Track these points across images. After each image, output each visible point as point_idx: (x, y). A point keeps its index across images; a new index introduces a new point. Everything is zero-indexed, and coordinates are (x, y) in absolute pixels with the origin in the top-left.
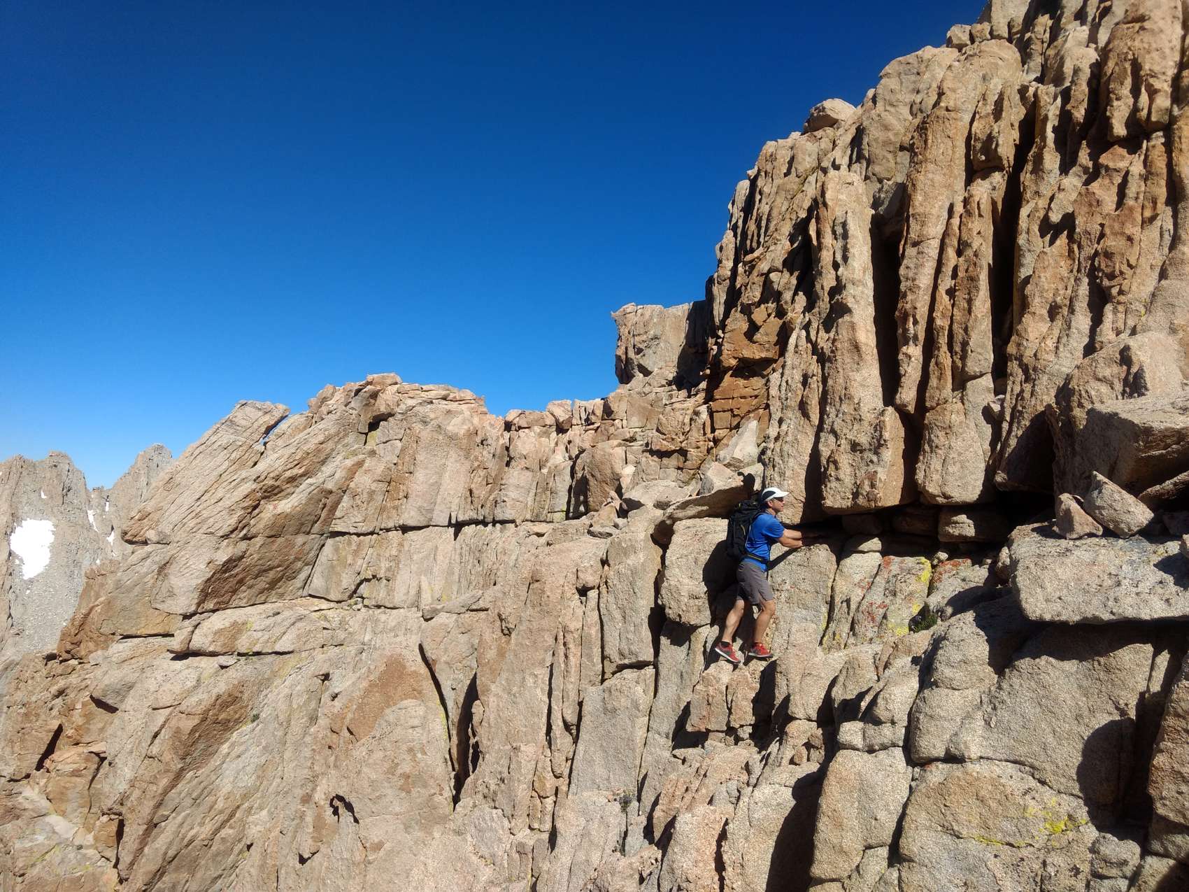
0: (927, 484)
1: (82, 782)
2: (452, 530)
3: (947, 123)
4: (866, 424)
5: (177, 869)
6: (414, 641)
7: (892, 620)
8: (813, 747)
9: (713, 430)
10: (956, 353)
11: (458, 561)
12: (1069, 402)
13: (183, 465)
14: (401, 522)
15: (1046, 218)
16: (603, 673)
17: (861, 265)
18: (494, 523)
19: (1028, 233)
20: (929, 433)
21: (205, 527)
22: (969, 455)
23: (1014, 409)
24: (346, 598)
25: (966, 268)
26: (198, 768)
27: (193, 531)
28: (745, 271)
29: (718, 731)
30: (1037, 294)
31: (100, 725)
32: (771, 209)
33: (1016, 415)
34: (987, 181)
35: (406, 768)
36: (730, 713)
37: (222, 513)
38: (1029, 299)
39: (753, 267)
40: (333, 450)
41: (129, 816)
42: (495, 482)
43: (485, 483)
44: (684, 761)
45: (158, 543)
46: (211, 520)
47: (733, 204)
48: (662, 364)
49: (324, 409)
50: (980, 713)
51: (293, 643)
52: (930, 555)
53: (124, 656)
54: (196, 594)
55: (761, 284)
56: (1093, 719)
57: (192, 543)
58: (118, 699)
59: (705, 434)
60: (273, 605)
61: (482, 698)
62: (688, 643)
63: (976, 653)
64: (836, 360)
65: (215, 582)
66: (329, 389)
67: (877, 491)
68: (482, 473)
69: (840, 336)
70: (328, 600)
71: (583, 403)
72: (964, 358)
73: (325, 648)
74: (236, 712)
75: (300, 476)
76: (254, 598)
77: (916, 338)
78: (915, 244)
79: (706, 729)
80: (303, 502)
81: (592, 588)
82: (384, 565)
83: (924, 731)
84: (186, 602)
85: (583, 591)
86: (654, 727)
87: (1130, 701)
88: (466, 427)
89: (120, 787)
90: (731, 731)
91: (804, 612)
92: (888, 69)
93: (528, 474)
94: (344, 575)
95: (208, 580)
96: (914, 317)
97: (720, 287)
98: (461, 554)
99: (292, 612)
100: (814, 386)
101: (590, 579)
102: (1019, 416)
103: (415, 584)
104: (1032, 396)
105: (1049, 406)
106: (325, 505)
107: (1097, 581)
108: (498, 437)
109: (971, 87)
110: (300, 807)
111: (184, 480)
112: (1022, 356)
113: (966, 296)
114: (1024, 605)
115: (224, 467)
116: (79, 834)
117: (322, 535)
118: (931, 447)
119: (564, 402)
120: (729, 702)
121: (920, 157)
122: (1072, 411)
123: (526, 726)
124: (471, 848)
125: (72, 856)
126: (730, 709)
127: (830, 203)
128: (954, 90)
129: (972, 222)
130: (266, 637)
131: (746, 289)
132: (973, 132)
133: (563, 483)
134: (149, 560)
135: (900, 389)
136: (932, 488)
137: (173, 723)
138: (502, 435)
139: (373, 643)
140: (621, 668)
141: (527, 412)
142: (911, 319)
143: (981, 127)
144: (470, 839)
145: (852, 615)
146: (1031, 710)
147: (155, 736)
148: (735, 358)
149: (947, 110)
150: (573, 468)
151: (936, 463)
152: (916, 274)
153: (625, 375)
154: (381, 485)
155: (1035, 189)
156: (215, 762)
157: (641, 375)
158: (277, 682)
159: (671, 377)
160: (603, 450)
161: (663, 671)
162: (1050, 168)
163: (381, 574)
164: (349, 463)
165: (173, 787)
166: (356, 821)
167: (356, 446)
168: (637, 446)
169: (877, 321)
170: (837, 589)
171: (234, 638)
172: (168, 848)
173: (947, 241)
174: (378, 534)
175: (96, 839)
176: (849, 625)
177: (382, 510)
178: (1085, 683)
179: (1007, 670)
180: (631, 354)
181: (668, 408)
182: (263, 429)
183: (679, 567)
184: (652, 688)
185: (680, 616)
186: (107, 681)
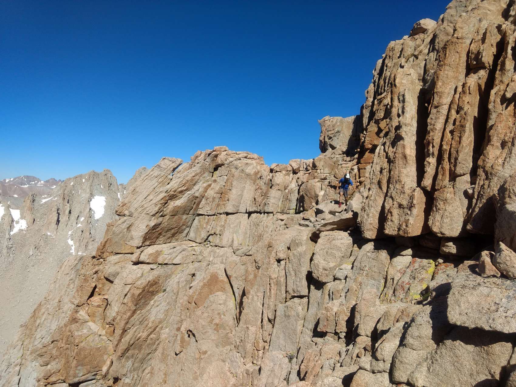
0: (433, 227)
1: (101, 310)
2: (247, 215)
3: (457, 45)
4: (406, 195)
5: (134, 349)
6: (222, 267)
7: (412, 291)
8: (367, 350)
9: (360, 178)
10: (452, 163)
11: (249, 229)
12: (504, 194)
13: (139, 184)
14: (226, 211)
15: (504, 95)
16: (286, 298)
17: (410, 116)
18: (264, 213)
19: (494, 102)
20: (436, 202)
21: (145, 211)
22: (455, 214)
23: (479, 193)
24: (203, 242)
25: (460, 120)
26: (141, 310)
27: (140, 213)
28: (378, 103)
29: (331, 333)
30: (496, 135)
31: (108, 288)
32: (391, 74)
33: (480, 196)
34: (476, 74)
35: (217, 321)
36: (336, 326)
37: (152, 206)
38: (491, 137)
39: (381, 102)
40: (198, 179)
41: (116, 326)
42: (265, 195)
43: (261, 195)
44: (316, 344)
45: (129, 216)
46: (148, 208)
47: (375, 70)
48: (341, 144)
49: (197, 161)
50: (426, 363)
51: (180, 261)
52: (435, 260)
53: (116, 261)
54: (142, 239)
55: (384, 110)
56: (478, 377)
57: (140, 218)
58: (114, 278)
59: (356, 179)
60: (174, 244)
61: (247, 295)
62: (322, 289)
63: (426, 334)
64: (395, 162)
65: (149, 234)
66: (198, 153)
67: (408, 229)
68: (260, 191)
69: (398, 151)
70: (196, 242)
71: (305, 161)
72: (455, 166)
73: (194, 263)
74: (156, 288)
75: (185, 190)
76: (165, 241)
77: (433, 154)
78: (436, 107)
79: (326, 331)
80: (186, 201)
81: (283, 260)
82: (219, 228)
83: (398, 368)
84: (137, 242)
85: (279, 261)
86: (306, 326)
87: (496, 371)
88: (254, 170)
89: (113, 314)
90: (336, 333)
91: (373, 281)
92: (450, 4)
93: (280, 192)
94: (202, 232)
95: (147, 233)
96: (433, 144)
97: (367, 110)
98: (250, 225)
99: (180, 247)
100: (385, 174)
101: (282, 256)
102: (481, 197)
103: (231, 237)
104: (488, 187)
105: (494, 195)
106: (195, 203)
107: (488, 306)
108: (267, 176)
109: (471, 26)
110: (176, 332)
111: (140, 190)
112: (485, 166)
113: (459, 135)
114: (448, 315)
115: (156, 185)
116: (100, 330)
117: (194, 215)
118: (436, 209)
119: (297, 160)
120: (336, 320)
121: (442, 63)
122: (505, 199)
123: (253, 318)
124: (228, 369)
125: (97, 339)
126: (336, 323)
127: (397, 85)
128: (462, 28)
129: (465, 97)
130: (170, 257)
131: (377, 112)
132: (471, 49)
133: (295, 197)
134: (126, 223)
135: (423, 179)
136: (435, 229)
137: (132, 291)
138: (269, 175)
139: (213, 261)
140: (293, 297)
141: (280, 165)
142: (431, 145)
143: (475, 46)
144: (227, 364)
145: (394, 286)
146: (449, 368)
147: (126, 295)
148: (371, 144)
149: (457, 38)
150: (299, 190)
151: (438, 217)
152: (435, 122)
153: (323, 148)
154: (218, 195)
155: (501, 79)
156: (148, 307)
157: (331, 149)
158: (173, 276)
159: (345, 150)
160: (311, 183)
161: (311, 301)
162: (509, 69)
163: (217, 233)
164: (205, 185)
165: (132, 316)
166: (196, 341)
167: (208, 178)
168: (326, 182)
169: (417, 143)
170: (389, 272)
171: (157, 257)
172: (130, 340)
173: (452, 106)
174: (217, 215)
175: (106, 332)
176: (393, 291)
177: (218, 205)
178: (476, 358)
179: (440, 344)
180: (327, 139)
181: (340, 166)
182: (172, 169)
183: (319, 255)
184: (306, 308)
185: (318, 277)
186: (110, 271)
